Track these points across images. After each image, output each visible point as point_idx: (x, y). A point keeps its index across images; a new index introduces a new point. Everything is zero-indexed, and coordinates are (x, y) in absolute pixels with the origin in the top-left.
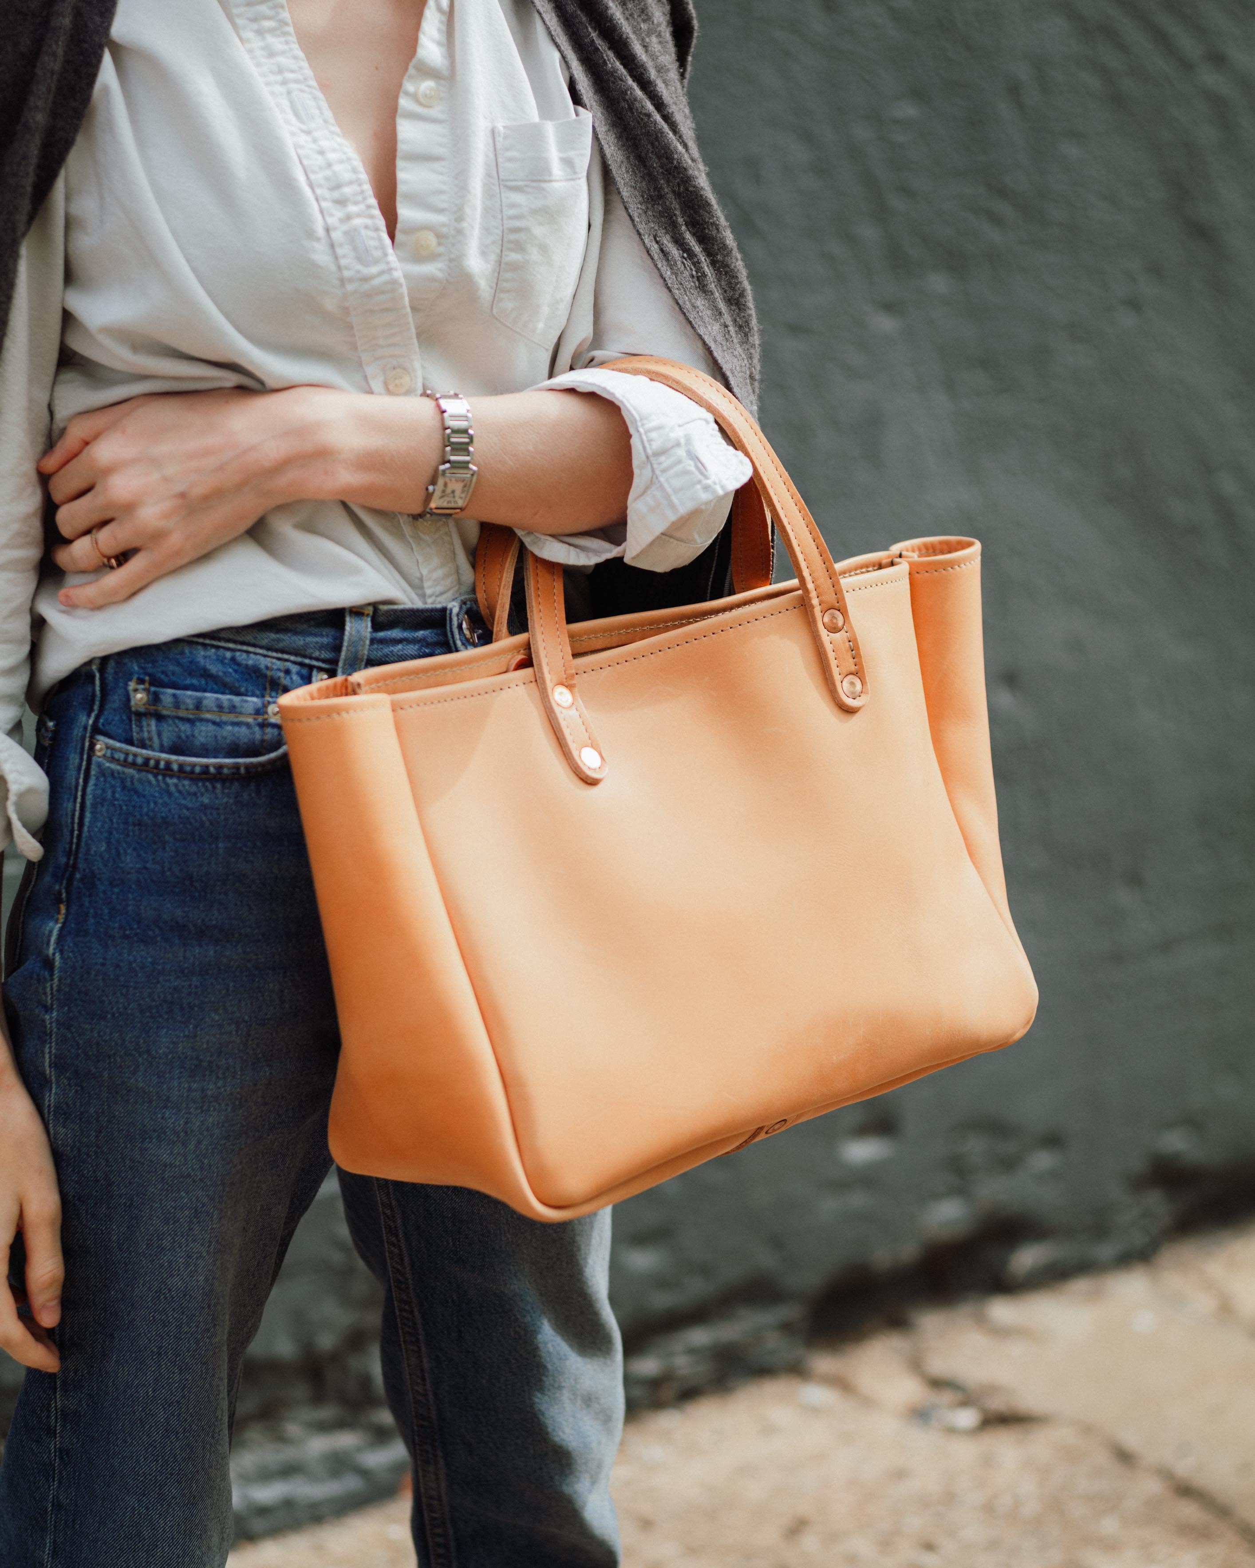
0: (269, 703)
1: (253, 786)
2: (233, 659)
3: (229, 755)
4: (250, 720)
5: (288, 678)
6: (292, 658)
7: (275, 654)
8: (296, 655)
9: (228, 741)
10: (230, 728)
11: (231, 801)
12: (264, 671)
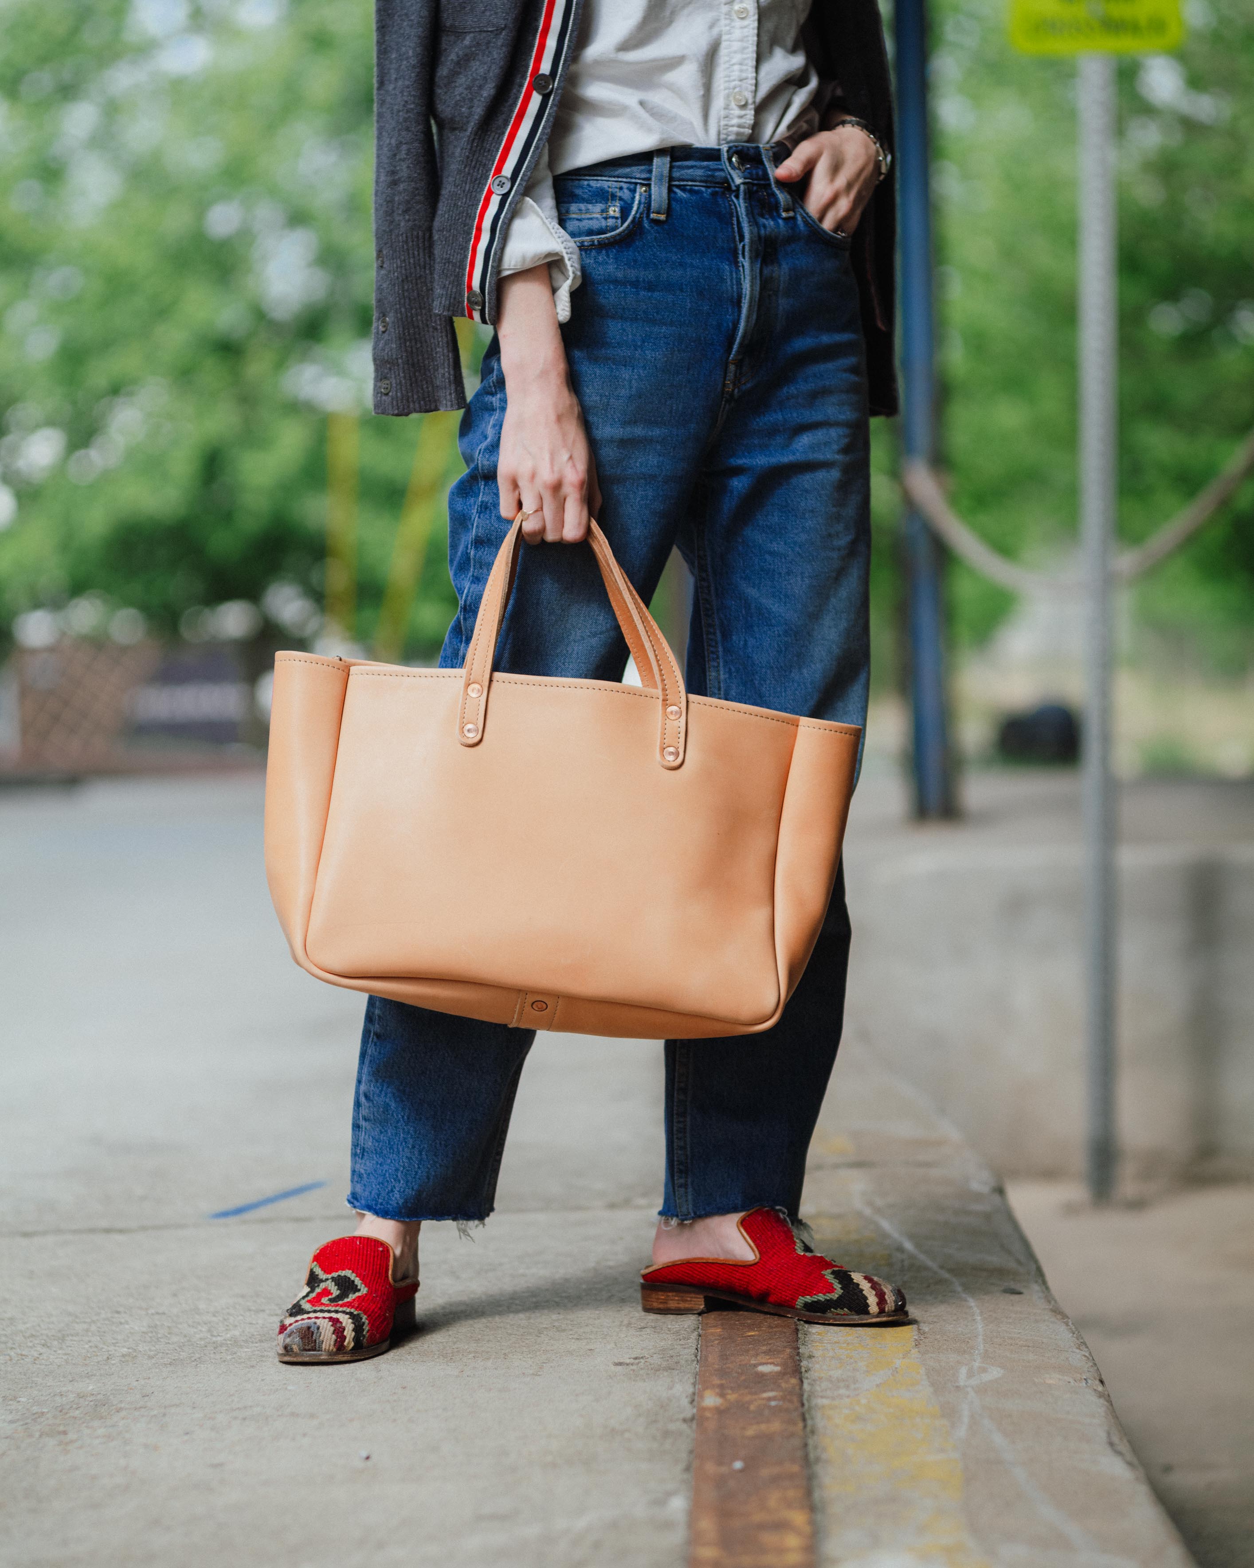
0: (609, 206)
1: (604, 252)
2: (588, 185)
3: (587, 236)
4: (598, 216)
5: (622, 192)
6: (624, 180)
7: (613, 179)
8: (626, 178)
9: (587, 228)
10: (587, 221)
11: (592, 261)
12: (607, 189)
